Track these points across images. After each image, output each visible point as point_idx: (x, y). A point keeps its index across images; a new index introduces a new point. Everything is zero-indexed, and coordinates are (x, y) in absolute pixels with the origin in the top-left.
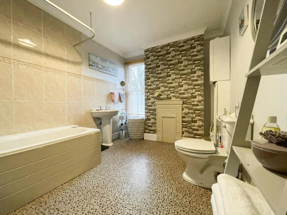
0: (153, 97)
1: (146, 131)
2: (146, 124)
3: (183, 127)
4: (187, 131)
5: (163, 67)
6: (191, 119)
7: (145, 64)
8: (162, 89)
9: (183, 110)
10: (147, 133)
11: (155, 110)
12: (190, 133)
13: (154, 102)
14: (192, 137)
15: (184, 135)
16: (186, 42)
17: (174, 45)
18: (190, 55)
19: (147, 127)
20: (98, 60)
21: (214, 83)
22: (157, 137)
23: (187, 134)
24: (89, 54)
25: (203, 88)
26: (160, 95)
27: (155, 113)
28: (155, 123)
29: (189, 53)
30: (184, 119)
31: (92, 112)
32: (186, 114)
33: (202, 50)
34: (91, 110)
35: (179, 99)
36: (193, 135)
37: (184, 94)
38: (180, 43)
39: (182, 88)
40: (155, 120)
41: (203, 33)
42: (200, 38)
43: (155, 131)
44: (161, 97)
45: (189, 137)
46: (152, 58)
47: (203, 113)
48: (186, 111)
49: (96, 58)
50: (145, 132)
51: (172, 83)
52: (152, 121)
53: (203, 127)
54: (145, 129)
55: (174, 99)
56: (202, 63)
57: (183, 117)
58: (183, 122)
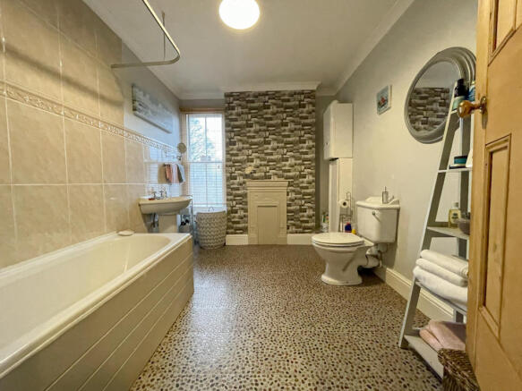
0: (241, 175)
1: (230, 231)
2: (229, 220)
3: (288, 220)
4: (294, 225)
5: (258, 127)
6: (298, 207)
7: (226, 118)
8: (257, 162)
9: (288, 195)
10: (232, 233)
11: (245, 195)
12: (297, 227)
13: (244, 183)
14: (300, 233)
15: (290, 230)
16: (292, 96)
17: (275, 95)
18: (298, 116)
19: (230, 224)
20: (146, 100)
21: (334, 160)
22: (249, 239)
23: (294, 229)
24: (133, 86)
25: (314, 164)
26: (255, 172)
27: (245, 200)
28: (245, 216)
29: (296, 112)
30: (289, 208)
31: (141, 203)
32: (293, 200)
33: (313, 111)
34: (140, 199)
35: (282, 179)
36: (301, 230)
37: (289, 171)
38: (284, 95)
39: (287, 163)
40: (246, 211)
41: (315, 88)
42: (311, 94)
43: (245, 230)
44: (256, 175)
45: (296, 233)
46: (238, 110)
47: (313, 199)
48: (293, 195)
49: (144, 95)
50: (227, 233)
51: (271, 154)
52: (241, 213)
53: (314, 218)
54: (229, 228)
55: (276, 179)
56: (313, 129)
57: (289, 205)
58: (288, 211)
